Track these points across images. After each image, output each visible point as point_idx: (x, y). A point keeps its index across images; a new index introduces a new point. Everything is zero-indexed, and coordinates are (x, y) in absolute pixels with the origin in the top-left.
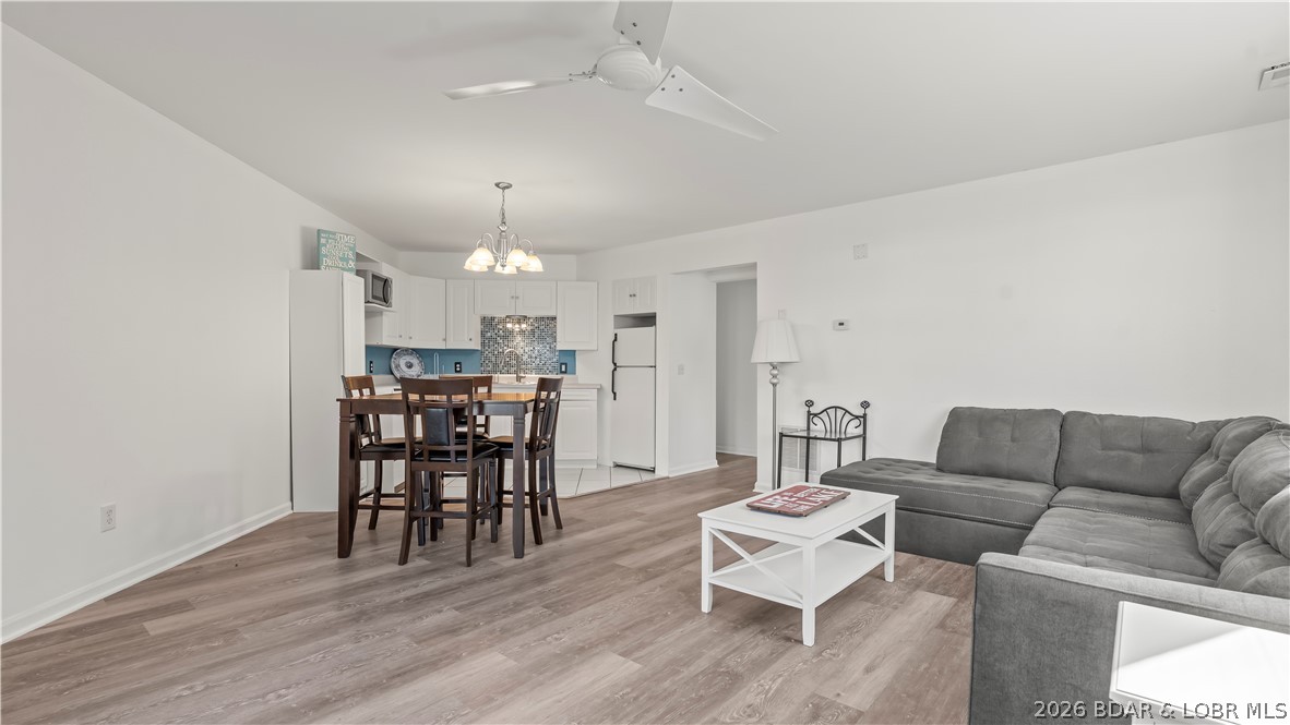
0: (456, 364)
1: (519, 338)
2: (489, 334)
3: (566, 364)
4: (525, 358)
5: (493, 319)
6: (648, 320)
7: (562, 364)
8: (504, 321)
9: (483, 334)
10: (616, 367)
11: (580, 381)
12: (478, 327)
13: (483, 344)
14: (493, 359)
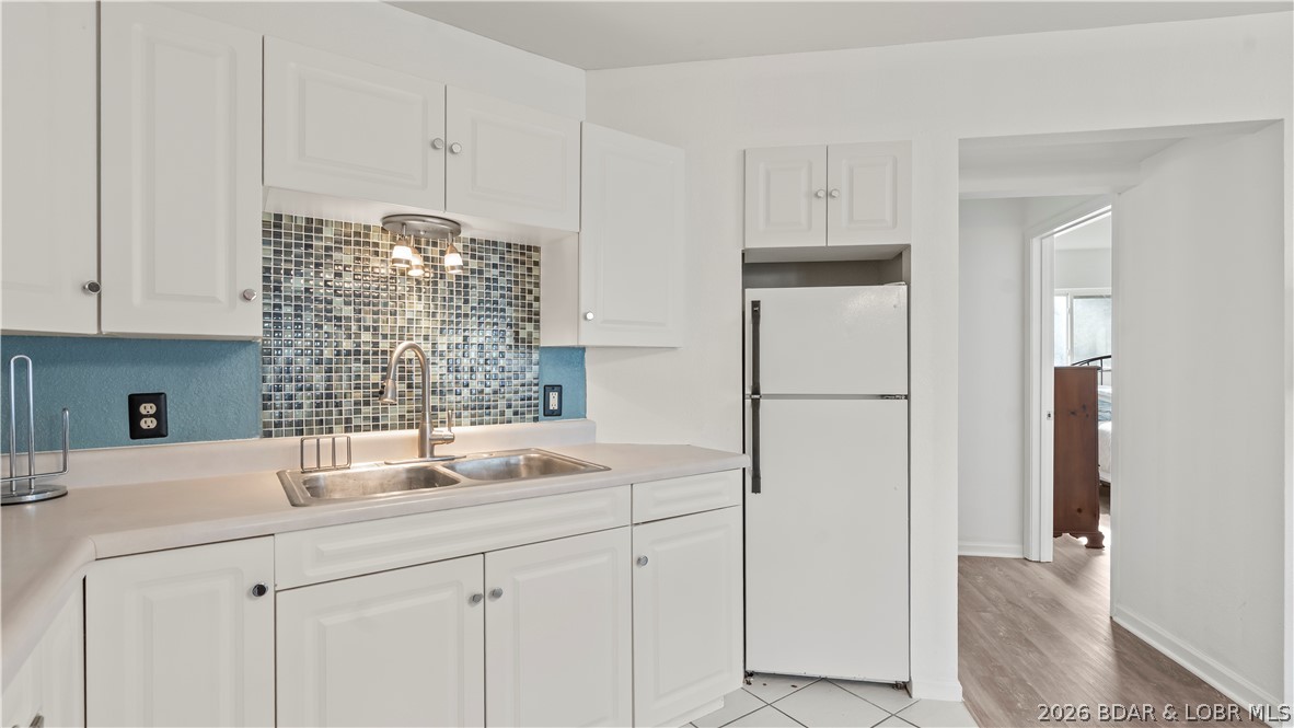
0: (135, 401)
1: (415, 306)
2: (297, 283)
3: (559, 388)
4: (436, 372)
5: (313, 226)
6: (882, 267)
7: (548, 389)
8: (358, 237)
9: (272, 281)
10: (754, 396)
11: (602, 438)
12: (254, 254)
13: (273, 316)
14: (318, 378)
